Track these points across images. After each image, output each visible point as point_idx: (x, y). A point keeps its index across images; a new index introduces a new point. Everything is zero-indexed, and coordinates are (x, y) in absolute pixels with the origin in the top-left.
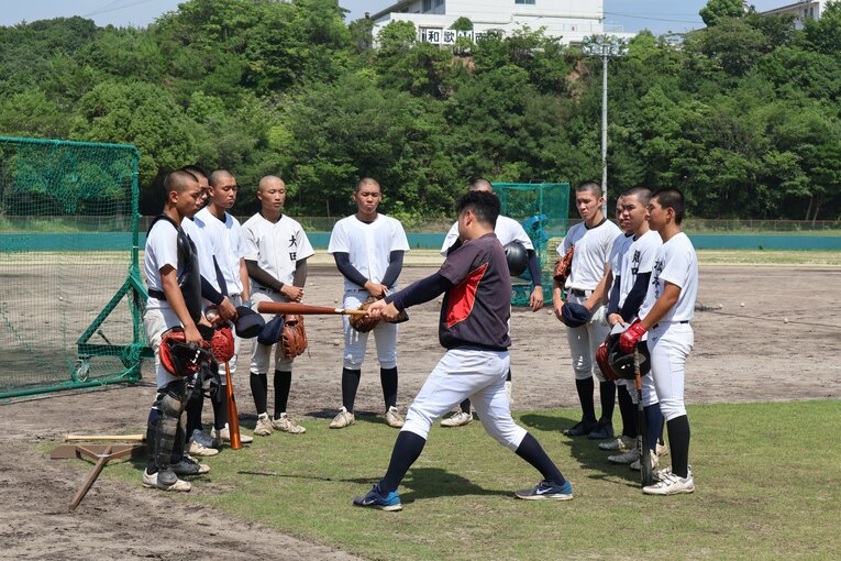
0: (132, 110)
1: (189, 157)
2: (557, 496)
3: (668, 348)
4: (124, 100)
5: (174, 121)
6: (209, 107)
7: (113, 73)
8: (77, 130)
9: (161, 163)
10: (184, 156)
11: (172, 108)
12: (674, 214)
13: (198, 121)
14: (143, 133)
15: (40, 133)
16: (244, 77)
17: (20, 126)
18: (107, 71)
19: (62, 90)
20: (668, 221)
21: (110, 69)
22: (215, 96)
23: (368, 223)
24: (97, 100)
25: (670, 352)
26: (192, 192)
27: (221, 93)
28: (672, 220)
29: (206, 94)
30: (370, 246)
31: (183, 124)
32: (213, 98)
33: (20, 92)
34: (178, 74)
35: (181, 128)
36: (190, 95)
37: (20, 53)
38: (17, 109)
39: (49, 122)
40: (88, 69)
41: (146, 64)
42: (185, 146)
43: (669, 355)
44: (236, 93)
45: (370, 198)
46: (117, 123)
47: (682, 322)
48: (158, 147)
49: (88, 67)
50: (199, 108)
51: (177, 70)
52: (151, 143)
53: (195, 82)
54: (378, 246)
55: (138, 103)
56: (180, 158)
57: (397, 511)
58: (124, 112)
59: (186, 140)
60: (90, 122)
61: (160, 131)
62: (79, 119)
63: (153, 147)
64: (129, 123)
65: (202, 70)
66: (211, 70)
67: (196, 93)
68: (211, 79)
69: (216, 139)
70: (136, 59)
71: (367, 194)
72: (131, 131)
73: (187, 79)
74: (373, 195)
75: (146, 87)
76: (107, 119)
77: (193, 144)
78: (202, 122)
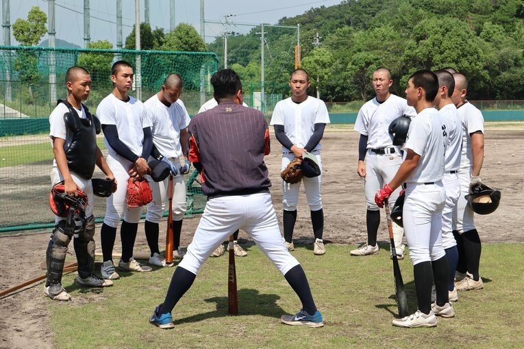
0: (443, 35)
1: (478, 63)
2: (309, 323)
3: (413, 205)
4: (439, 29)
5: (470, 41)
6: (494, 32)
7: (436, 13)
8: (409, 49)
9: (460, 68)
10: (475, 63)
11: (468, 33)
12: (424, 92)
13: (487, 41)
14: (450, 49)
15: (389, 51)
16: (518, 11)
17: (377, 47)
18: (432, 12)
19: (404, 25)
20: (420, 98)
21: (434, 11)
22: (499, 24)
23: (298, 103)
24: (421, 30)
25: (414, 208)
26: (82, 81)
27: (503, 22)
28: (423, 98)
29: (493, 23)
30: (298, 120)
31: (476, 43)
32: (497, 26)
33: (379, 27)
34: (476, 11)
35: (474, 45)
36: (483, 24)
37: (391, 3)
38: (376, 37)
39: (394, 44)
40: (421, 11)
41: (456, 6)
42: (476, 56)
43: (412, 211)
44: (513, 22)
45: (298, 84)
46: (433, 44)
47: (426, 184)
48: (459, 57)
49: (421, 10)
50: (488, 33)
51: (475, 9)
52: (454, 55)
53: (486, 16)
54: (304, 120)
55: (447, 30)
56: (473, 64)
57: (166, 329)
58: (439, 36)
59: (477, 52)
60: (418, 44)
61: (460, 48)
62: (411, 42)
63: (456, 57)
64: (441, 43)
65: (491, 8)
66: (497, 8)
67: (487, 23)
68: (497, 14)
69: (498, 52)
70: (450, 3)
71: (296, 81)
72: (443, 48)
73: (480, 14)
74: (301, 82)
75: (453, 21)
76: (428, 41)
77: (481, 55)
78: (489, 41)
